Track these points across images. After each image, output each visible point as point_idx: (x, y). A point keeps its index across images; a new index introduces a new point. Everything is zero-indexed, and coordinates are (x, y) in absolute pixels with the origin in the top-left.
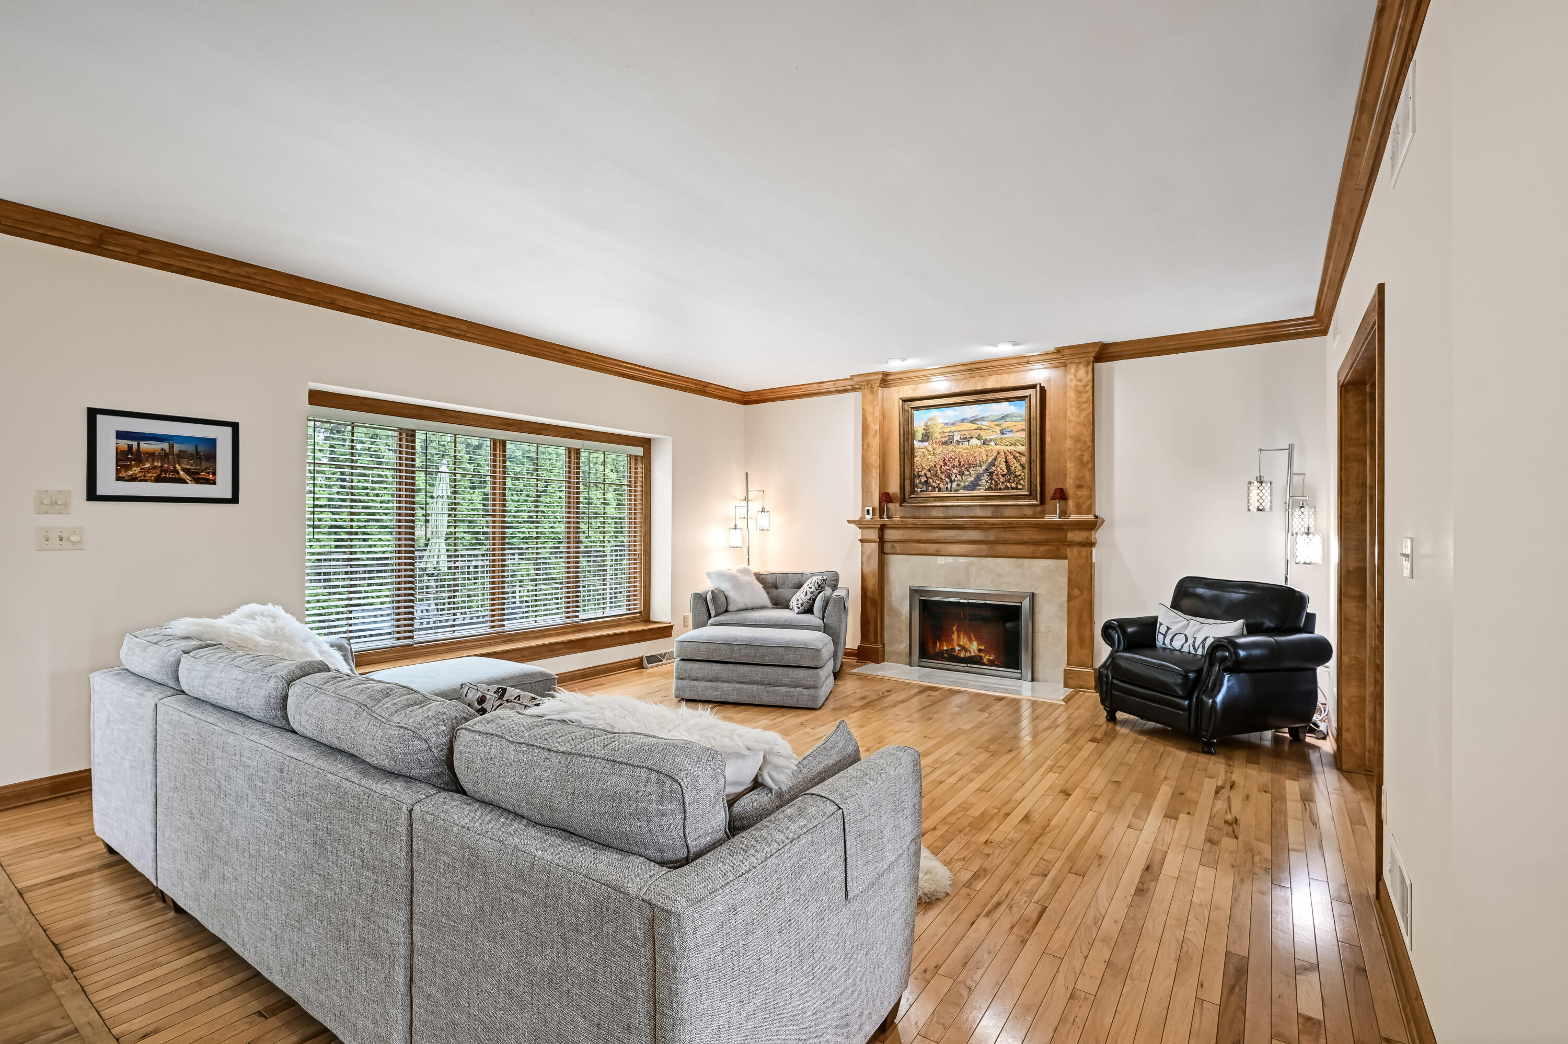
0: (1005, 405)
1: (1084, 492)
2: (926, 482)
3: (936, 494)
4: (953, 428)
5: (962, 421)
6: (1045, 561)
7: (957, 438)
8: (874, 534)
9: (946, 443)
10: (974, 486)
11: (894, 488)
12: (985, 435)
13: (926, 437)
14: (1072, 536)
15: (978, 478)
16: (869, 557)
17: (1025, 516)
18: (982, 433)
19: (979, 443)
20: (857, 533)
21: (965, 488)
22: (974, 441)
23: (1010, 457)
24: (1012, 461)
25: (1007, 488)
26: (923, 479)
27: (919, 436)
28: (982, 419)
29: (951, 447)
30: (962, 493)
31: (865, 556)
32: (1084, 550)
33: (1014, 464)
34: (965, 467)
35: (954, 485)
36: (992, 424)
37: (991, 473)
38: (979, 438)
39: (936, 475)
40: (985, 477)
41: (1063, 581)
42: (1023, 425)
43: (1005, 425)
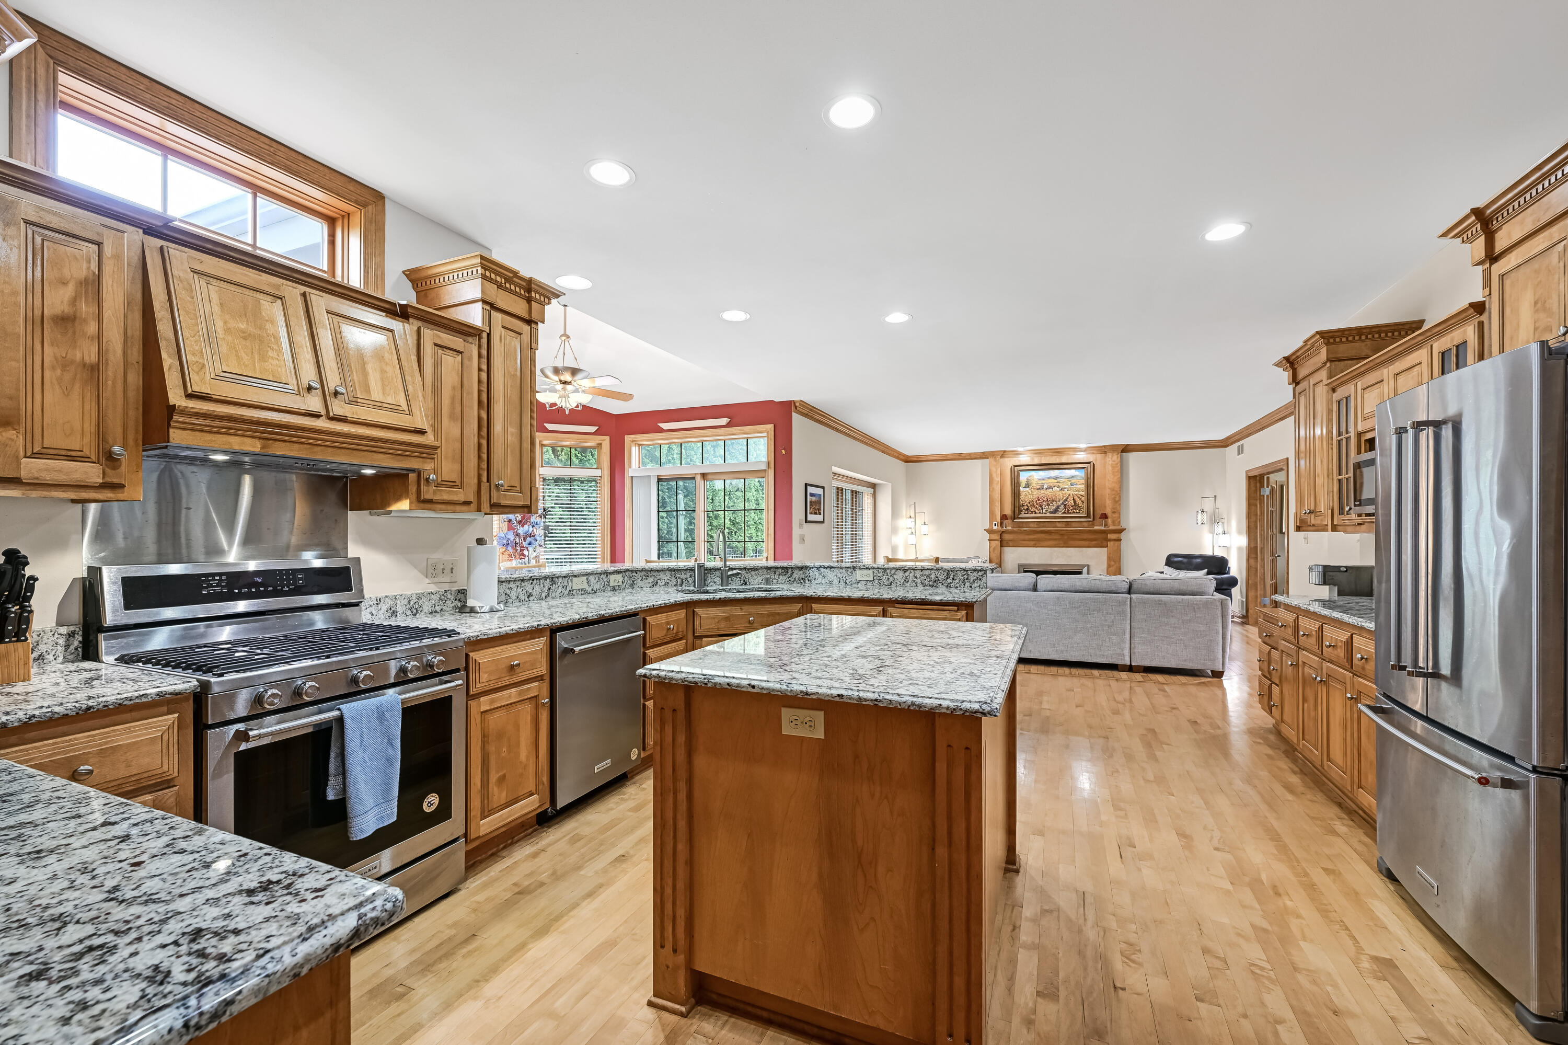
0: (1073, 471)
1: (1116, 515)
2: (1027, 509)
3: (1033, 515)
4: (1044, 482)
5: (1049, 478)
6: (1096, 549)
7: (1046, 486)
8: (997, 537)
9: (1039, 489)
10: (1056, 511)
11: (1008, 511)
12: (1062, 486)
13: (1028, 485)
14: (1110, 536)
15: (1058, 507)
16: (994, 549)
17: (1084, 527)
18: (1060, 485)
19: (1058, 489)
20: (987, 536)
21: (1051, 512)
22: (1055, 489)
23: (1076, 497)
24: (1077, 499)
25: (1074, 513)
26: (1026, 508)
27: (1023, 485)
28: (1060, 477)
29: (1042, 491)
30: (1048, 515)
31: (992, 549)
32: (1117, 543)
33: (1078, 501)
34: (1050, 501)
35: (1044, 511)
36: (1066, 480)
37: (1065, 505)
38: (1058, 487)
39: (1033, 505)
40: (1062, 507)
41: (1105, 558)
42: (1083, 481)
43: (1073, 481)
